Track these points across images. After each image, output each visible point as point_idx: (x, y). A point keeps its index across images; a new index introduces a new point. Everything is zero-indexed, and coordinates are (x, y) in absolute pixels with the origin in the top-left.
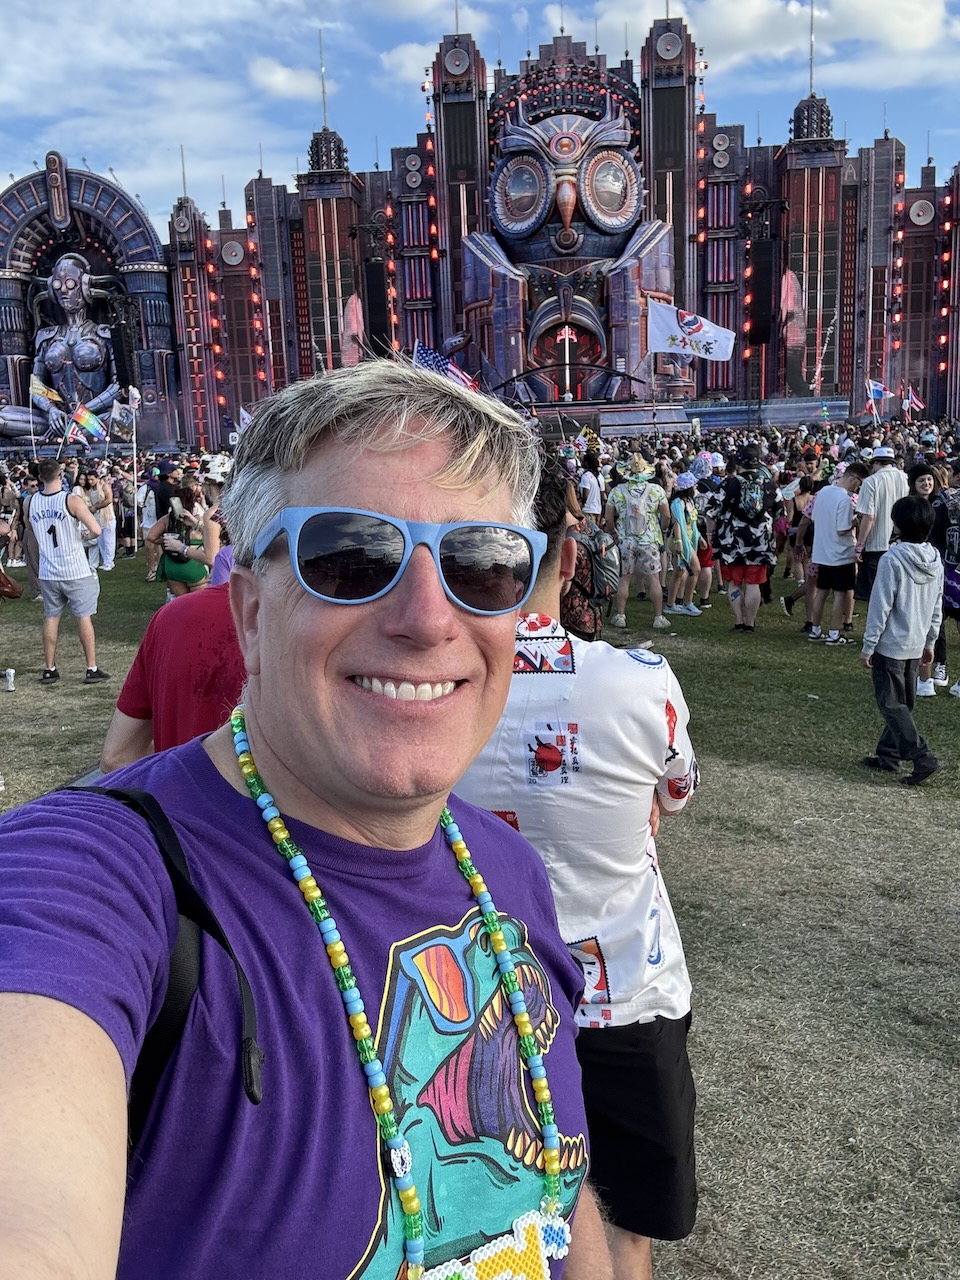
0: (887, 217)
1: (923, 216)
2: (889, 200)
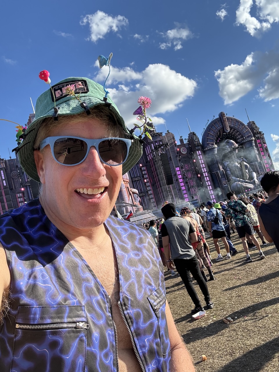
0: (175, 153)
1: (184, 151)
2: (174, 148)
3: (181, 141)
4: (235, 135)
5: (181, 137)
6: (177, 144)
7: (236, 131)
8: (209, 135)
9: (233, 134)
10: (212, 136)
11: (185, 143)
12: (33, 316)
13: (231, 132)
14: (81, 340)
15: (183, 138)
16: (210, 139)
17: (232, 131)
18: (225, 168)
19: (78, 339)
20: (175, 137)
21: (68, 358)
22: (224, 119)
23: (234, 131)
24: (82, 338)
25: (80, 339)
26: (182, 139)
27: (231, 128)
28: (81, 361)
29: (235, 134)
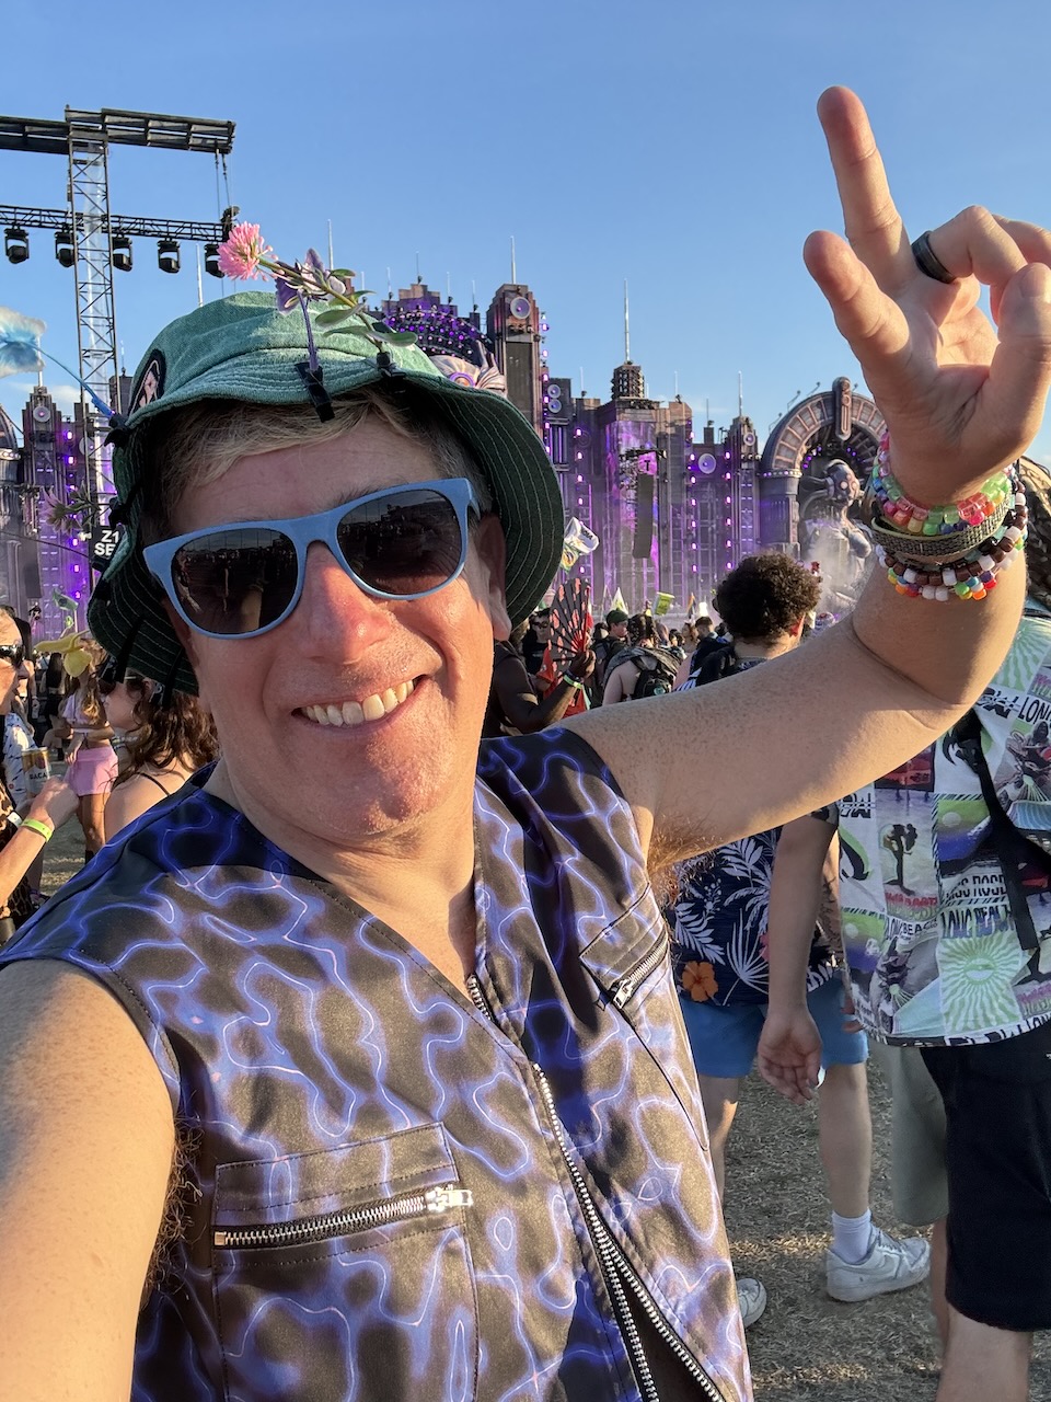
0: (680, 466)
1: (707, 465)
2: (681, 452)
3: (709, 433)
4: (863, 453)
5: (710, 423)
6: (694, 442)
7: (867, 440)
8: (790, 436)
9: (857, 447)
10: (794, 442)
11: (716, 442)
12: (276, 1194)
13: (853, 441)
14: (452, 1253)
15: (715, 427)
16: (789, 449)
17: (856, 438)
18: (805, 540)
19: (440, 1249)
20: (693, 419)
21: (416, 1324)
22: (844, 401)
23: (862, 438)
24: (452, 1245)
25: (446, 1246)
26: (712, 429)
27: (856, 429)
28: (462, 1323)
29: (862, 447)
